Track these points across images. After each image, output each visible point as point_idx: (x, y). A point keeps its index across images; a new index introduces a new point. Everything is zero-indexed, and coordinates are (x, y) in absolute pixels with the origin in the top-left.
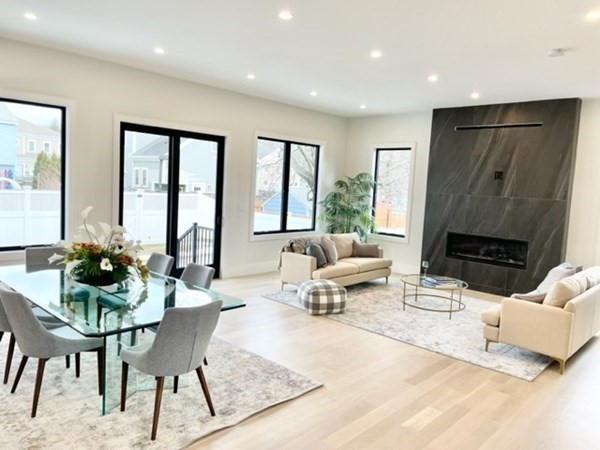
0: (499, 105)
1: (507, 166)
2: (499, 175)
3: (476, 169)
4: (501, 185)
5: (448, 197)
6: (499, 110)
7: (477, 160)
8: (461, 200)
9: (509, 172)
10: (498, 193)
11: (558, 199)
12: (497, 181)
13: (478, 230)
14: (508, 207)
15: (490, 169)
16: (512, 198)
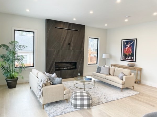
0: (68, 23)
1: (71, 41)
2: (69, 44)
3: (63, 42)
4: (70, 47)
5: (54, 51)
6: (68, 24)
7: (63, 39)
8: (59, 51)
9: (72, 43)
10: (69, 49)
11: (82, 50)
12: (69, 45)
13: (64, 60)
14: (72, 53)
15: (67, 42)
16: (73, 50)
